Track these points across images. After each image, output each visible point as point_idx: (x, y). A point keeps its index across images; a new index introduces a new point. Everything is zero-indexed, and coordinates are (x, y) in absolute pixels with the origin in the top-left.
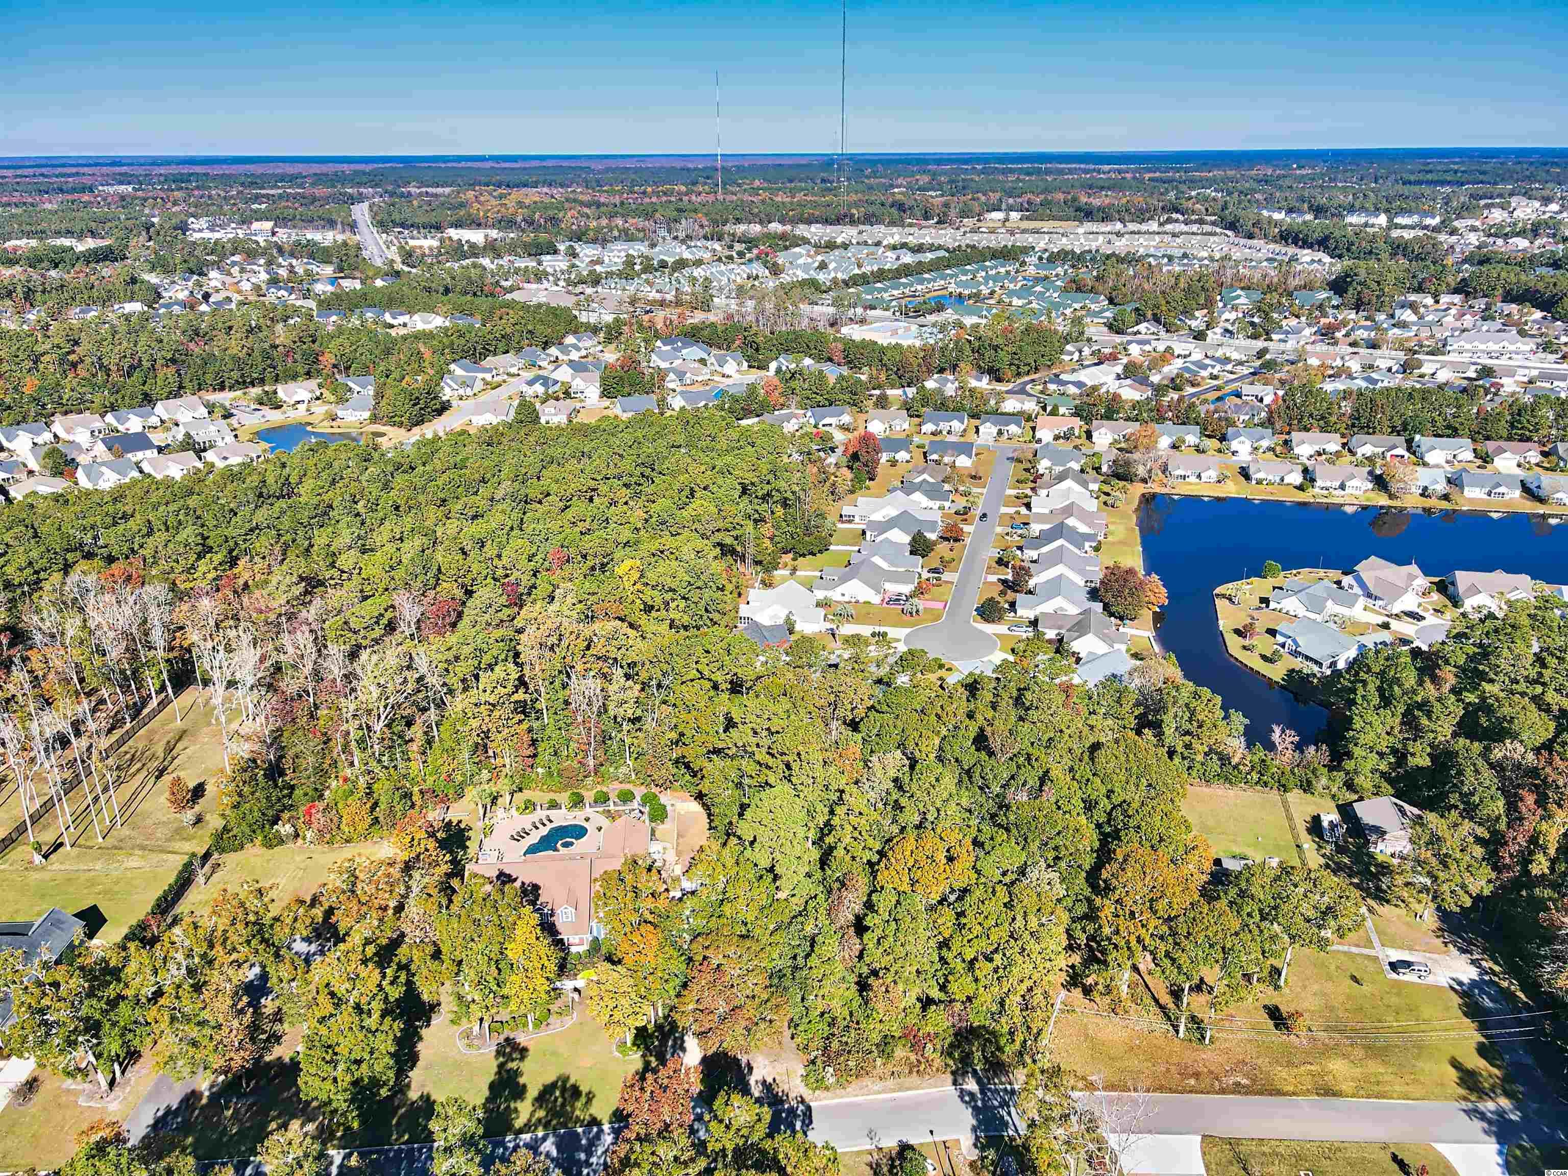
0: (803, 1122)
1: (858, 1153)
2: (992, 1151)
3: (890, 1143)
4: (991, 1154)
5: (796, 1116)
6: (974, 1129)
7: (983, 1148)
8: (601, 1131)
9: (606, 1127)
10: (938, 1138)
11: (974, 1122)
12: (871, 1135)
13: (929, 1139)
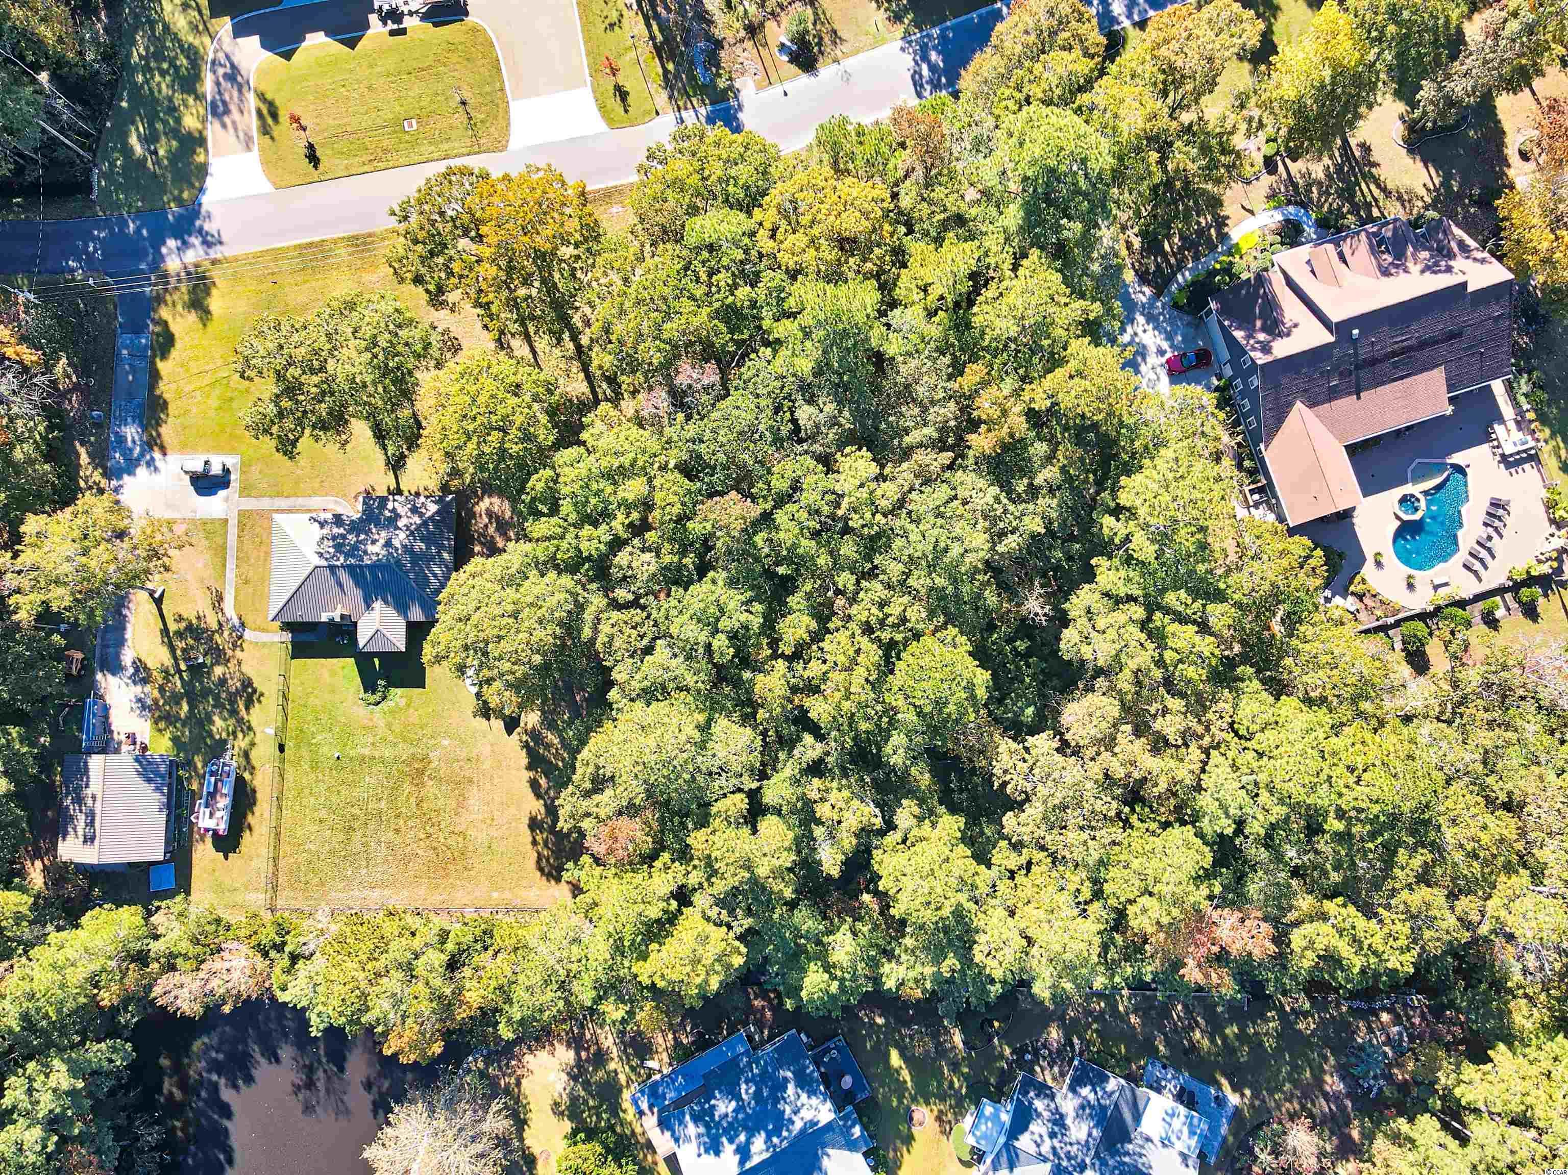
0: (921, 76)
1: (856, 52)
2: (721, 86)
3: (827, 71)
4: (722, 83)
5: (930, 82)
6: (740, 107)
7: (731, 88)
8: (1129, 16)
9: (1127, 23)
10: (778, 90)
11: (740, 115)
12: (847, 76)
13: (788, 86)
